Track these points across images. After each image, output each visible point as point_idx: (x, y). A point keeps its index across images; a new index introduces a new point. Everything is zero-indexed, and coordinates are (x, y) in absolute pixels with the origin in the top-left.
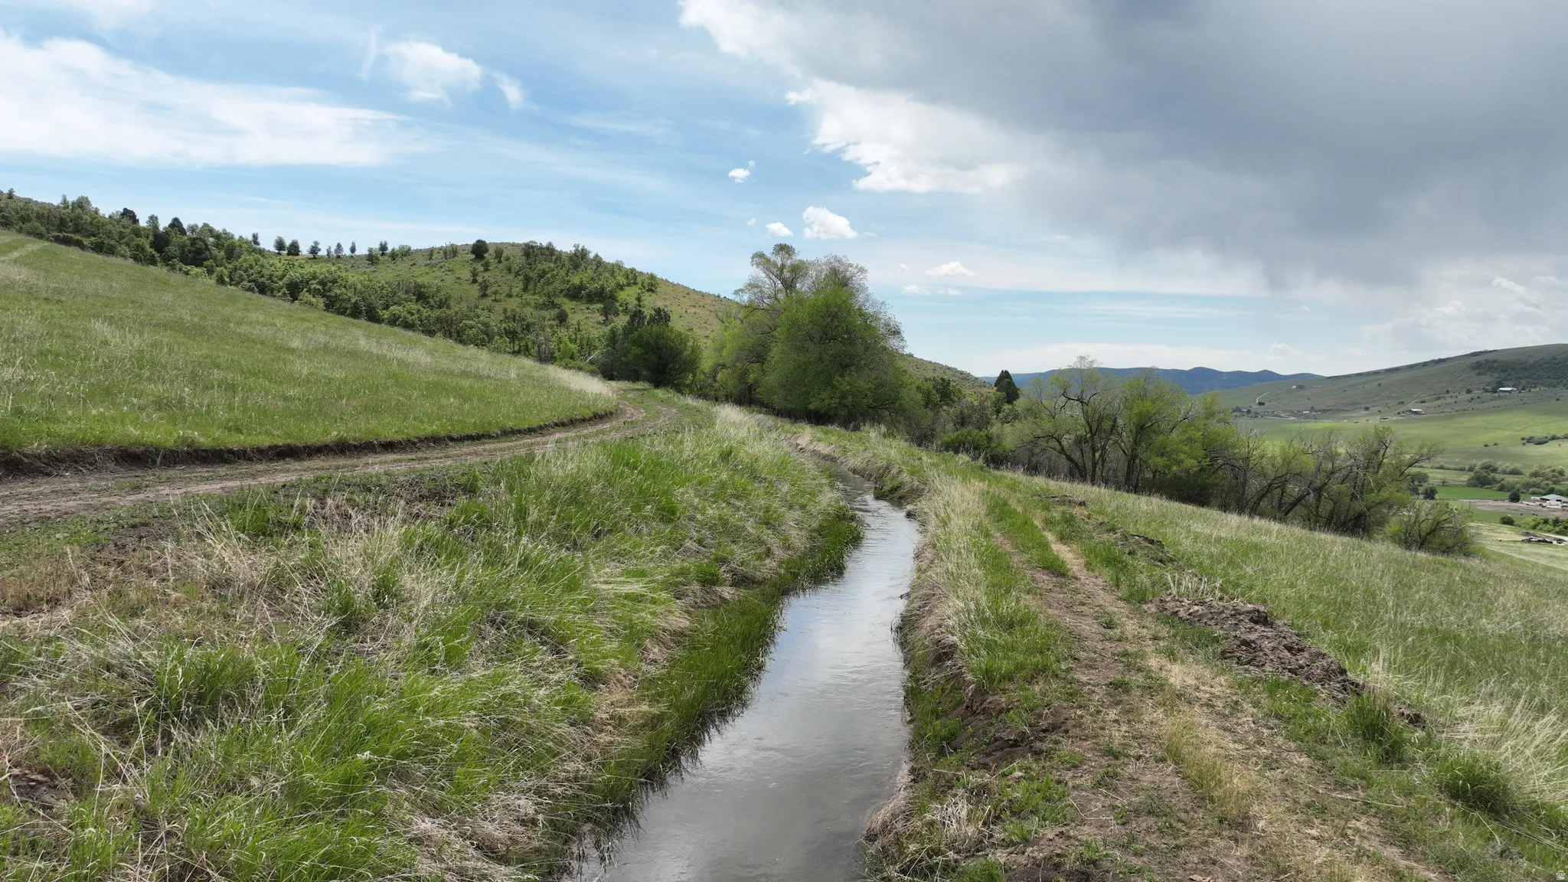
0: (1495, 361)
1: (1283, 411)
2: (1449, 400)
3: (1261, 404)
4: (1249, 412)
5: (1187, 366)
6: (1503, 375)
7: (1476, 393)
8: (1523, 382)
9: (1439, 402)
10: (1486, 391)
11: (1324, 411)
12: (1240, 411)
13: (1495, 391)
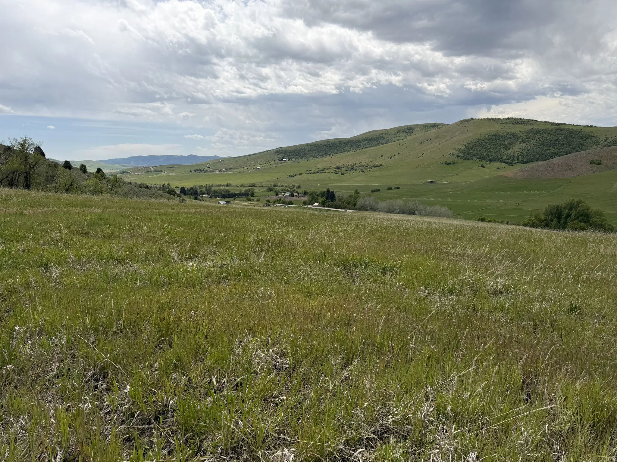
0: (282, 150)
1: (216, 170)
2: (269, 164)
3: (208, 167)
4: (204, 170)
5: (186, 154)
6: (284, 155)
7: (277, 161)
8: (290, 157)
9: (265, 165)
10: (279, 160)
11: (230, 169)
12: (200, 170)
13: (282, 160)
